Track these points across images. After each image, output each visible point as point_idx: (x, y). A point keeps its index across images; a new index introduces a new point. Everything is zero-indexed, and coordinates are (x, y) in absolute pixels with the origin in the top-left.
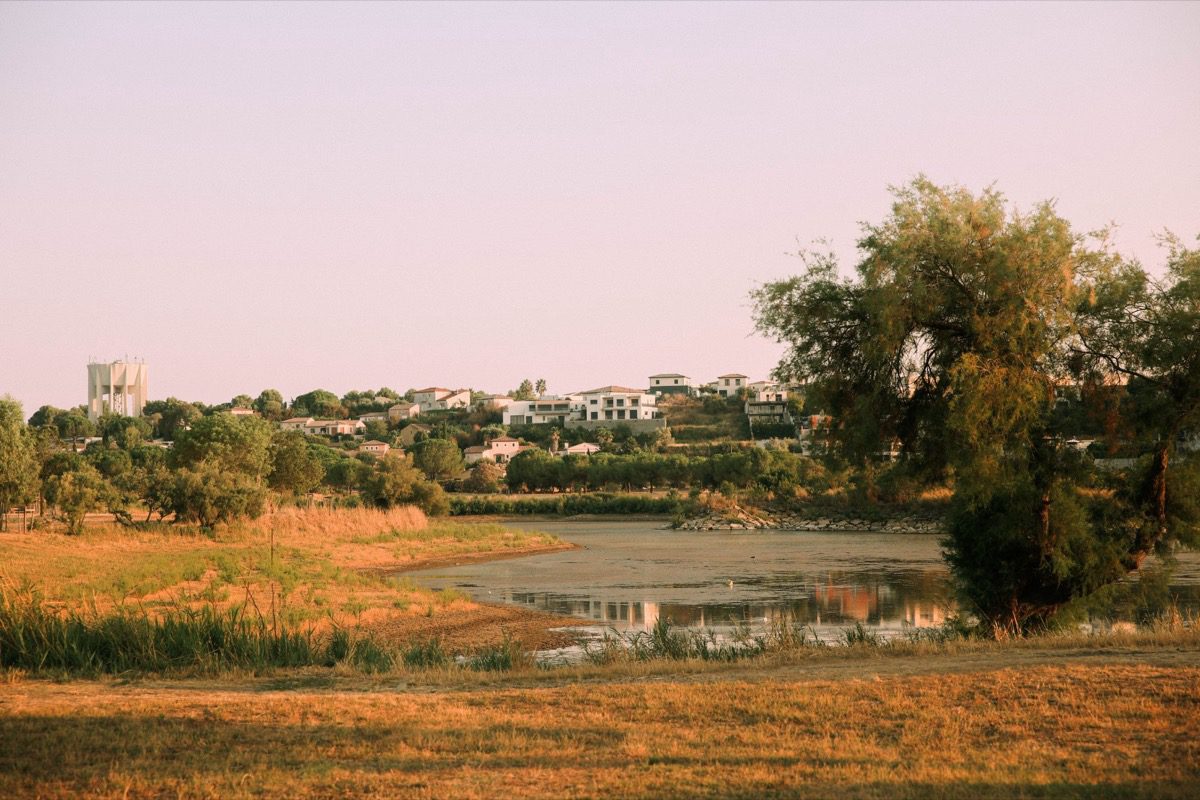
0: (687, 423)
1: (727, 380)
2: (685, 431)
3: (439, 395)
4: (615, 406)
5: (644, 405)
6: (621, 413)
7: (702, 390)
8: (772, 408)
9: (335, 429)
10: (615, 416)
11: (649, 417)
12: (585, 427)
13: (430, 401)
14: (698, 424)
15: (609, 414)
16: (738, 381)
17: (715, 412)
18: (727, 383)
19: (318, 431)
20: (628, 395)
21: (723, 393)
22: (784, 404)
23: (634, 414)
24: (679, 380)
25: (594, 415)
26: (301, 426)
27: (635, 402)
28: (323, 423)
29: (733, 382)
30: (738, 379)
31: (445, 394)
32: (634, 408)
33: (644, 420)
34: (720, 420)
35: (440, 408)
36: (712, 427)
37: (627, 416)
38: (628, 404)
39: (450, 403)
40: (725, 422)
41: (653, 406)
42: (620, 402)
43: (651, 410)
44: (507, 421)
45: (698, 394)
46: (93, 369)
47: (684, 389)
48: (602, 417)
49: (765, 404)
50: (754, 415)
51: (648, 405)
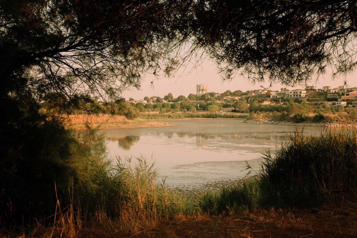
0: (313, 98)
1: (325, 87)
2: (312, 99)
3: (260, 91)
4: (296, 94)
5: (303, 93)
6: (297, 95)
7: (319, 90)
8: (334, 94)
9: (234, 99)
10: (296, 96)
11: (304, 96)
12: (288, 98)
13: (258, 92)
14: (315, 98)
15: (294, 95)
16: (327, 88)
17: (320, 95)
18: (325, 88)
19: (231, 99)
20: (299, 91)
21: (324, 90)
22: (337, 93)
23: (300, 95)
24: (313, 88)
25: (291, 96)
26: (228, 98)
27: (301, 92)
28: (232, 97)
29: (326, 88)
30: (328, 87)
31: (262, 91)
32: (300, 94)
33: (302, 97)
34: (321, 97)
35: (260, 94)
36: (318, 99)
37: (299, 96)
38: (299, 93)
39: (262, 93)
40: (322, 97)
41: (305, 94)
42: (297, 93)
43: (304, 95)
44: (271, 97)
45: (317, 91)
46: (197, 86)
47: (314, 90)
48: (293, 96)
49: (332, 93)
50: (329, 96)
51: (304, 93)
